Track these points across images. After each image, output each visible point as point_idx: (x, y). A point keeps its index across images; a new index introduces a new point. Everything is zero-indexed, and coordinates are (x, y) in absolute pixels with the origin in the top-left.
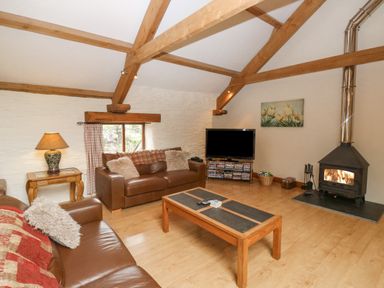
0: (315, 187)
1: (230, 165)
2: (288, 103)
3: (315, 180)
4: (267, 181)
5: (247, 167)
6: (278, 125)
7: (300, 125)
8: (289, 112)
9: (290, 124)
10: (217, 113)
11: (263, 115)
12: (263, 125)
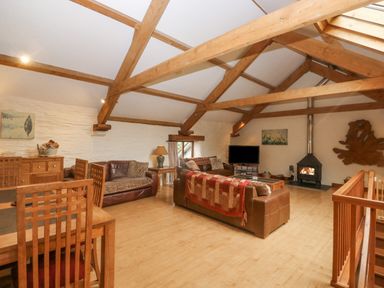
0: (295, 179)
1: (244, 168)
2: (279, 131)
3: (295, 174)
4: (267, 177)
5: (255, 168)
6: (272, 144)
7: (286, 144)
8: (279, 136)
9: (279, 143)
10: (233, 136)
11: (263, 138)
12: (264, 143)
